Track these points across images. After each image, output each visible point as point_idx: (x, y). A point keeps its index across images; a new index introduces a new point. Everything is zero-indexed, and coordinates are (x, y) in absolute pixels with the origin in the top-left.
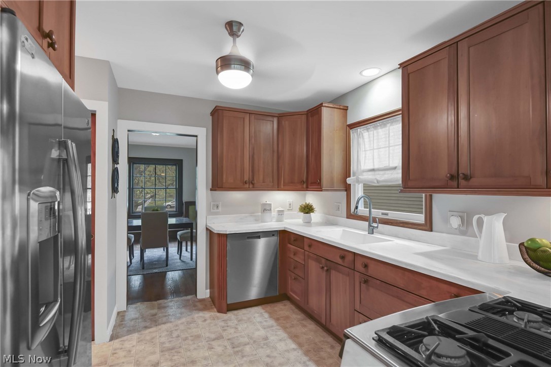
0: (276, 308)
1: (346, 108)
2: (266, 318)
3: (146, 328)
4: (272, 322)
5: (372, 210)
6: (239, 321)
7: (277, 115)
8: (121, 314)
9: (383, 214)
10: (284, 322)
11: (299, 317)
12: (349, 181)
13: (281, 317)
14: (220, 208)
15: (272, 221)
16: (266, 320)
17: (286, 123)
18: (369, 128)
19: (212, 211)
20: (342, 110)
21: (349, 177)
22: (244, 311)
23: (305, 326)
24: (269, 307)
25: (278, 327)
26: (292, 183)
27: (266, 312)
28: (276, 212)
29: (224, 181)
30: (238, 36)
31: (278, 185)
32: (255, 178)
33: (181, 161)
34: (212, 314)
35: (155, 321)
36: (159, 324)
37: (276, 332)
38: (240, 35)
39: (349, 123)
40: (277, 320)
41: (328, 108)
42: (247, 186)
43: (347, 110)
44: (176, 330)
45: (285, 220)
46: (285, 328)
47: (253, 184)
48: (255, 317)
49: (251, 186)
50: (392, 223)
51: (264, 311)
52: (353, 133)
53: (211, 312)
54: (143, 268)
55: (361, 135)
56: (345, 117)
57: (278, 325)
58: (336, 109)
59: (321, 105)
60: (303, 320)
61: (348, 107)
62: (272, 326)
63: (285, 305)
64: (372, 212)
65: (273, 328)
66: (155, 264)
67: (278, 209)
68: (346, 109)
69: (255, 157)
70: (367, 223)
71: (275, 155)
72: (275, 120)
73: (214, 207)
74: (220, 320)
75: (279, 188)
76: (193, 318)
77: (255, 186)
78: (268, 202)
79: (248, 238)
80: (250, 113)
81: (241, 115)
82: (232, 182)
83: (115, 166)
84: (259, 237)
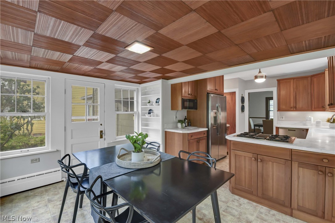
7: (311, 76)
14: (284, 118)
15: (312, 126)
19: (280, 120)
26: (318, 108)
28: (315, 121)
29: (281, 107)
32: (297, 106)
33: (266, 98)
42: (292, 109)
45: (322, 126)
49: (295, 109)
59: (325, 70)
67: (317, 120)
72: (309, 79)
73: (280, 118)
75: (312, 110)
77: (297, 109)
78: (310, 117)
79: (289, 130)
80: (293, 79)
81: (289, 80)
82: (285, 107)
83: (242, 105)
84: (295, 131)
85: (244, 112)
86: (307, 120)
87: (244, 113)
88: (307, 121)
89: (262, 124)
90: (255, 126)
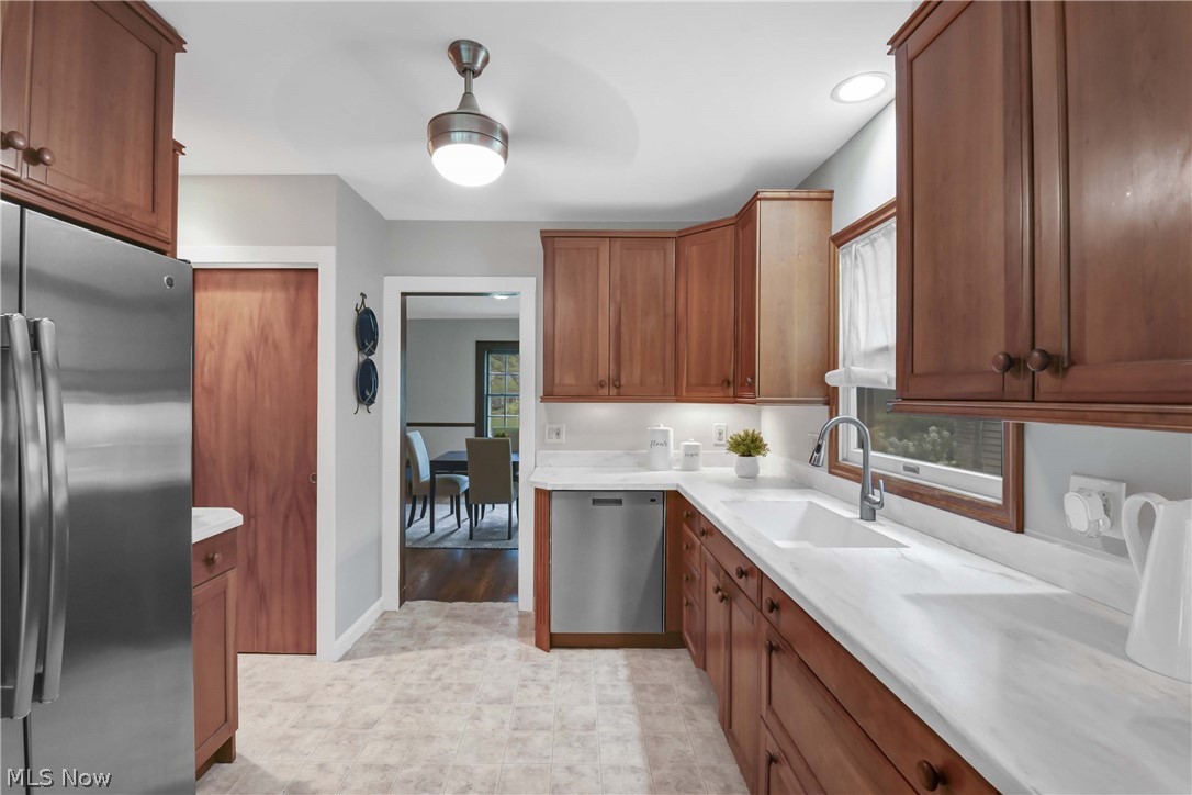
0: (654, 663)
1: (827, 195)
2: (618, 680)
3: (404, 649)
4: (625, 692)
5: (872, 453)
6: (562, 674)
7: (675, 236)
8: (386, 617)
9: (907, 468)
10: (652, 698)
11: (693, 694)
12: (832, 378)
13: (652, 685)
14: (563, 435)
15: (670, 469)
16: (616, 683)
17: (693, 251)
18: (875, 239)
19: (548, 441)
20: (816, 202)
21: (835, 367)
22: (585, 654)
23: (691, 719)
24: (639, 656)
25: (633, 708)
26: (703, 385)
27: (628, 665)
28: (682, 447)
29: (557, 382)
30: (476, 74)
31: (677, 390)
32: (622, 375)
33: (478, 343)
34: (524, 646)
35: (425, 641)
36: (427, 648)
37: (620, 717)
38: (479, 73)
39: (835, 231)
40: (640, 688)
41: (775, 202)
42: (605, 391)
43: (831, 199)
44: (444, 665)
45: (703, 468)
46: (644, 712)
47: (619, 387)
48: (597, 673)
49: (613, 391)
50: (921, 495)
51: (625, 663)
52: (844, 257)
53: (523, 642)
54: (471, 538)
55: (859, 259)
56: (827, 216)
57: (633, 702)
58: (796, 202)
59: (755, 198)
60: (696, 703)
61: (832, 192)
62: (620, 702)
63: (678, 659)
64: (870, 459)
65: (619, 707)
66: (494, 532)
67: (687, 443)
68: (828, 198)
69: (624, 329)
70: (859, 486)
71: (670, 322)
72: (671, 246)
73: (552, 435)
74: (527, 663)
75: (679, 398)
76: (485, 649)
77: (623, 390)
78: (662, 428)
79: (595, 502)
80: (611, 237)
81: (592, 243)
82: (573, 382)
83: (363, 358)
84: (619, 502)
85: (371, 402)
86: (653, 443)
87: (372, 408)
88: (655, 448)
89: (466, 459)
90: (436, 466)
